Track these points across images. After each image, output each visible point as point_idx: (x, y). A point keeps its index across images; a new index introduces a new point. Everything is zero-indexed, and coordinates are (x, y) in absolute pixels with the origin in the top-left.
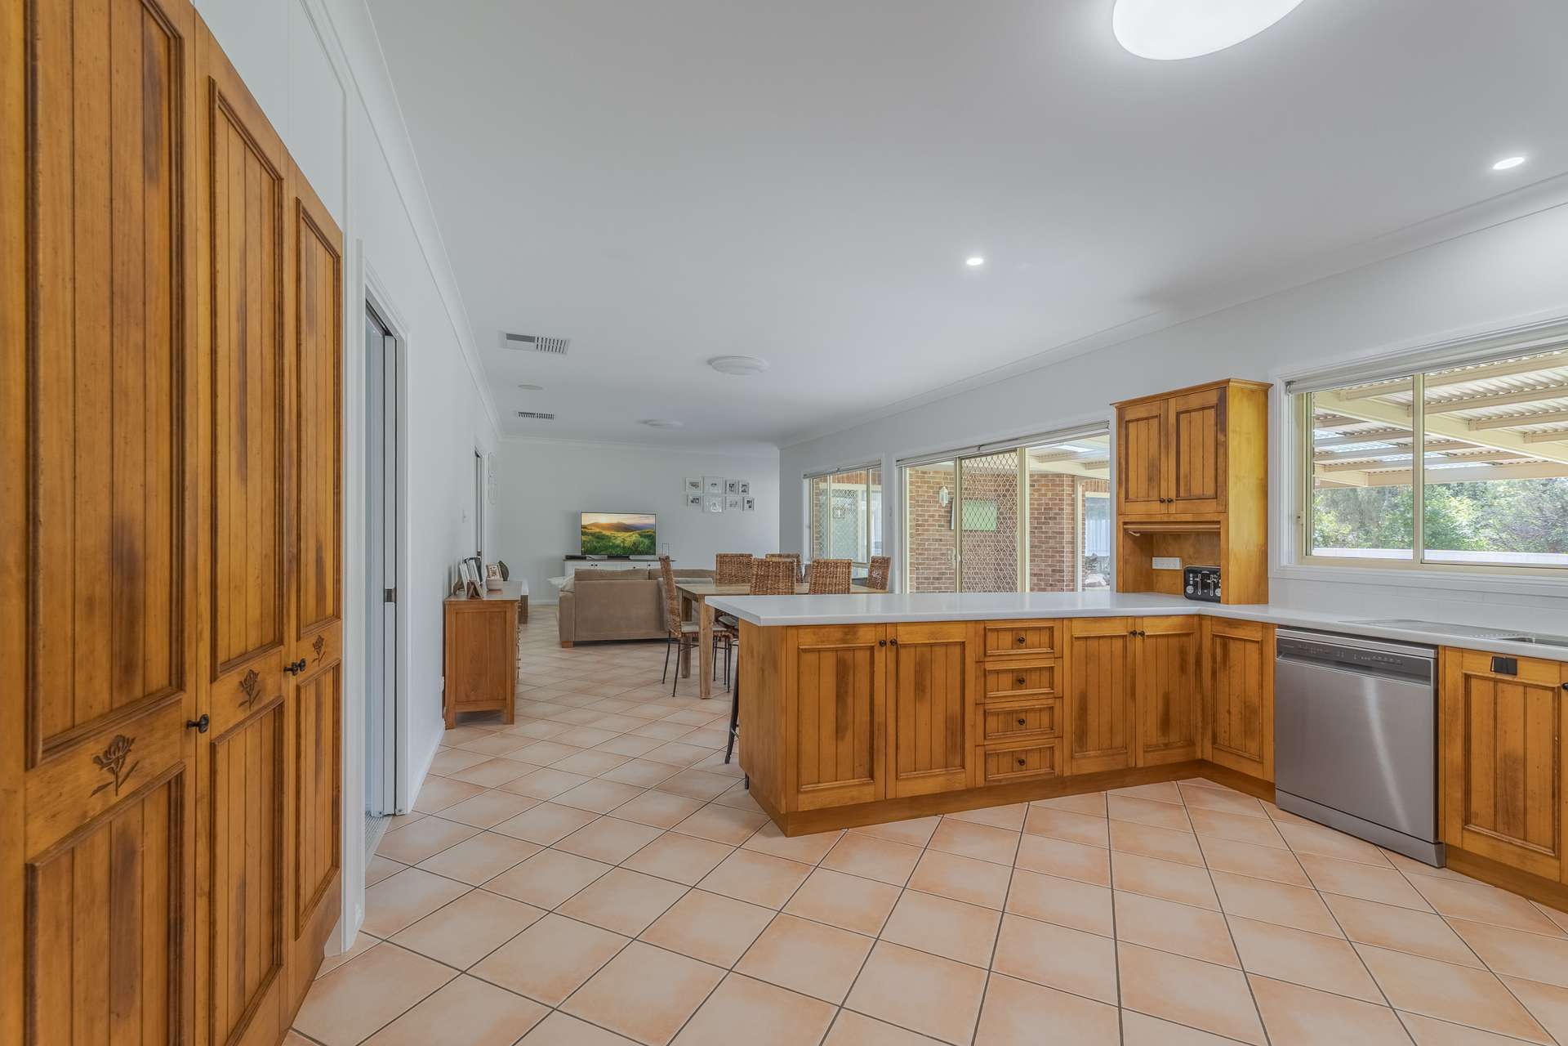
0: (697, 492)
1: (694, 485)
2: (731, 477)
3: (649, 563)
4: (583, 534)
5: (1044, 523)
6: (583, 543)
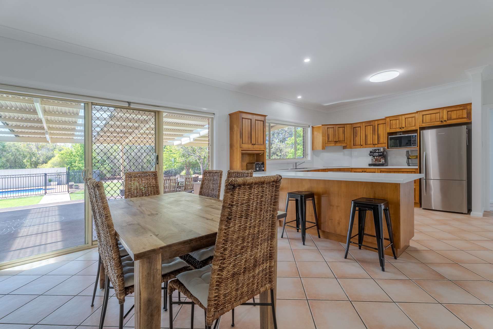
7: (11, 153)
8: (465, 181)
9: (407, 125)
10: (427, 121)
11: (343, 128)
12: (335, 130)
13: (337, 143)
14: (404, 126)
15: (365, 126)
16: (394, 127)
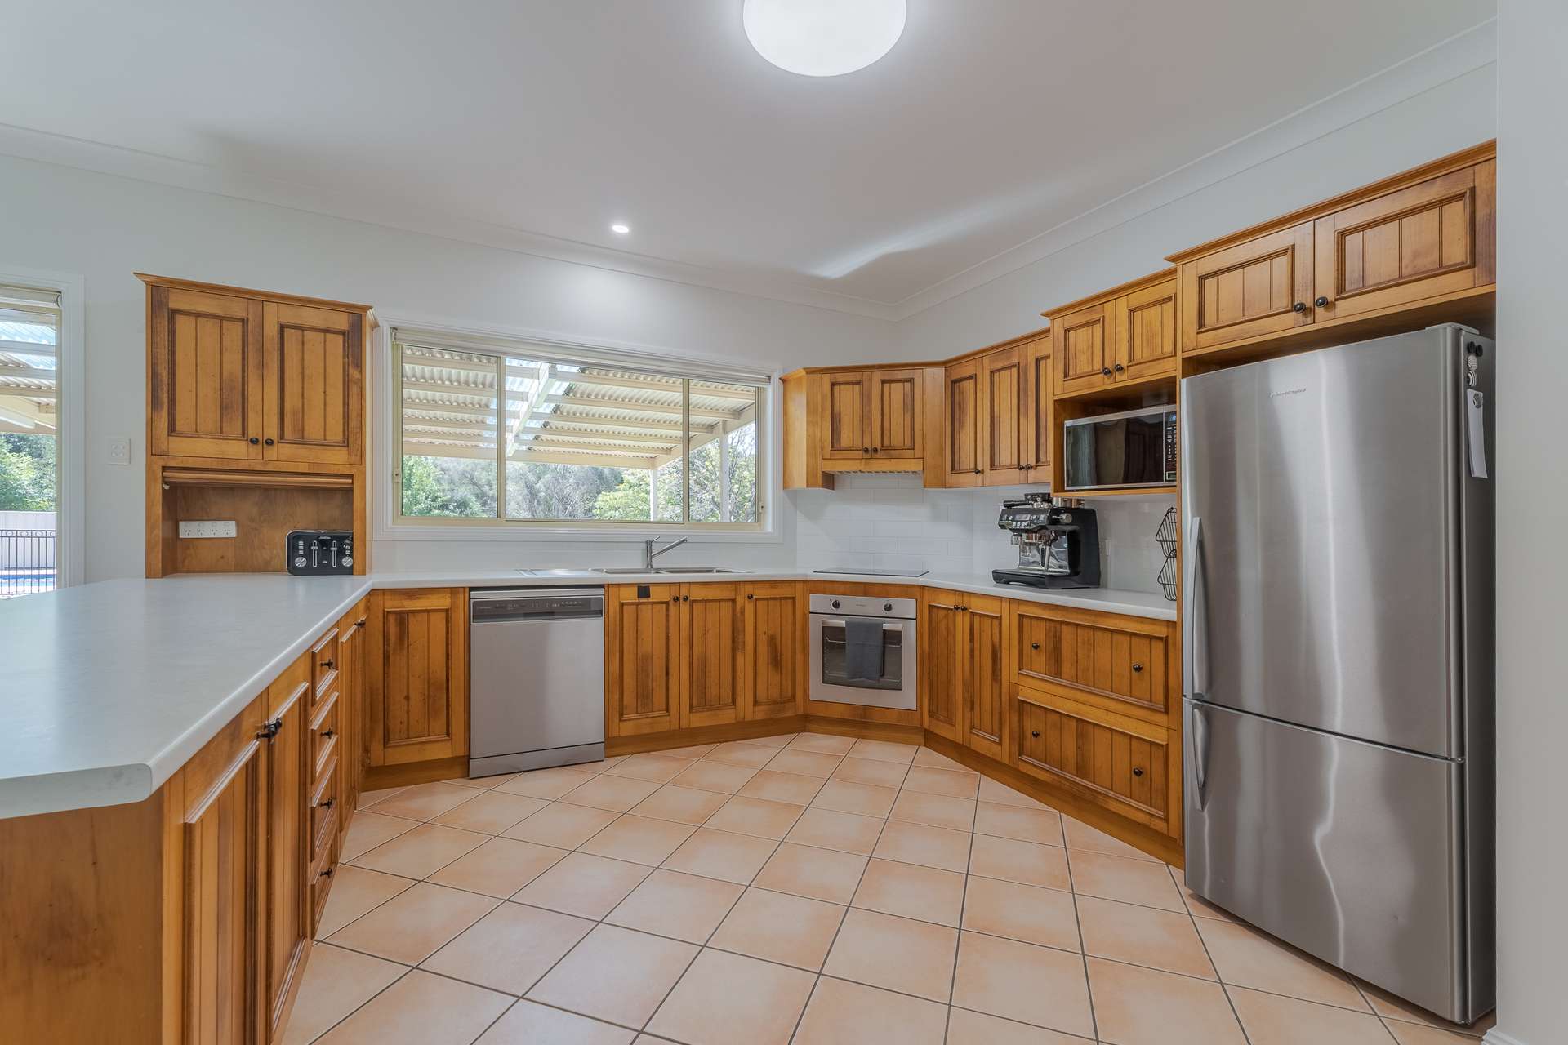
8: (1449, 767)
9: (1138, 356)
10: (1225, 318)
11: (908, 385)
12: (865, 392)
13: (877, 456)
14: (1124, 363)
15: (992, 373)
16: (1083, 366)
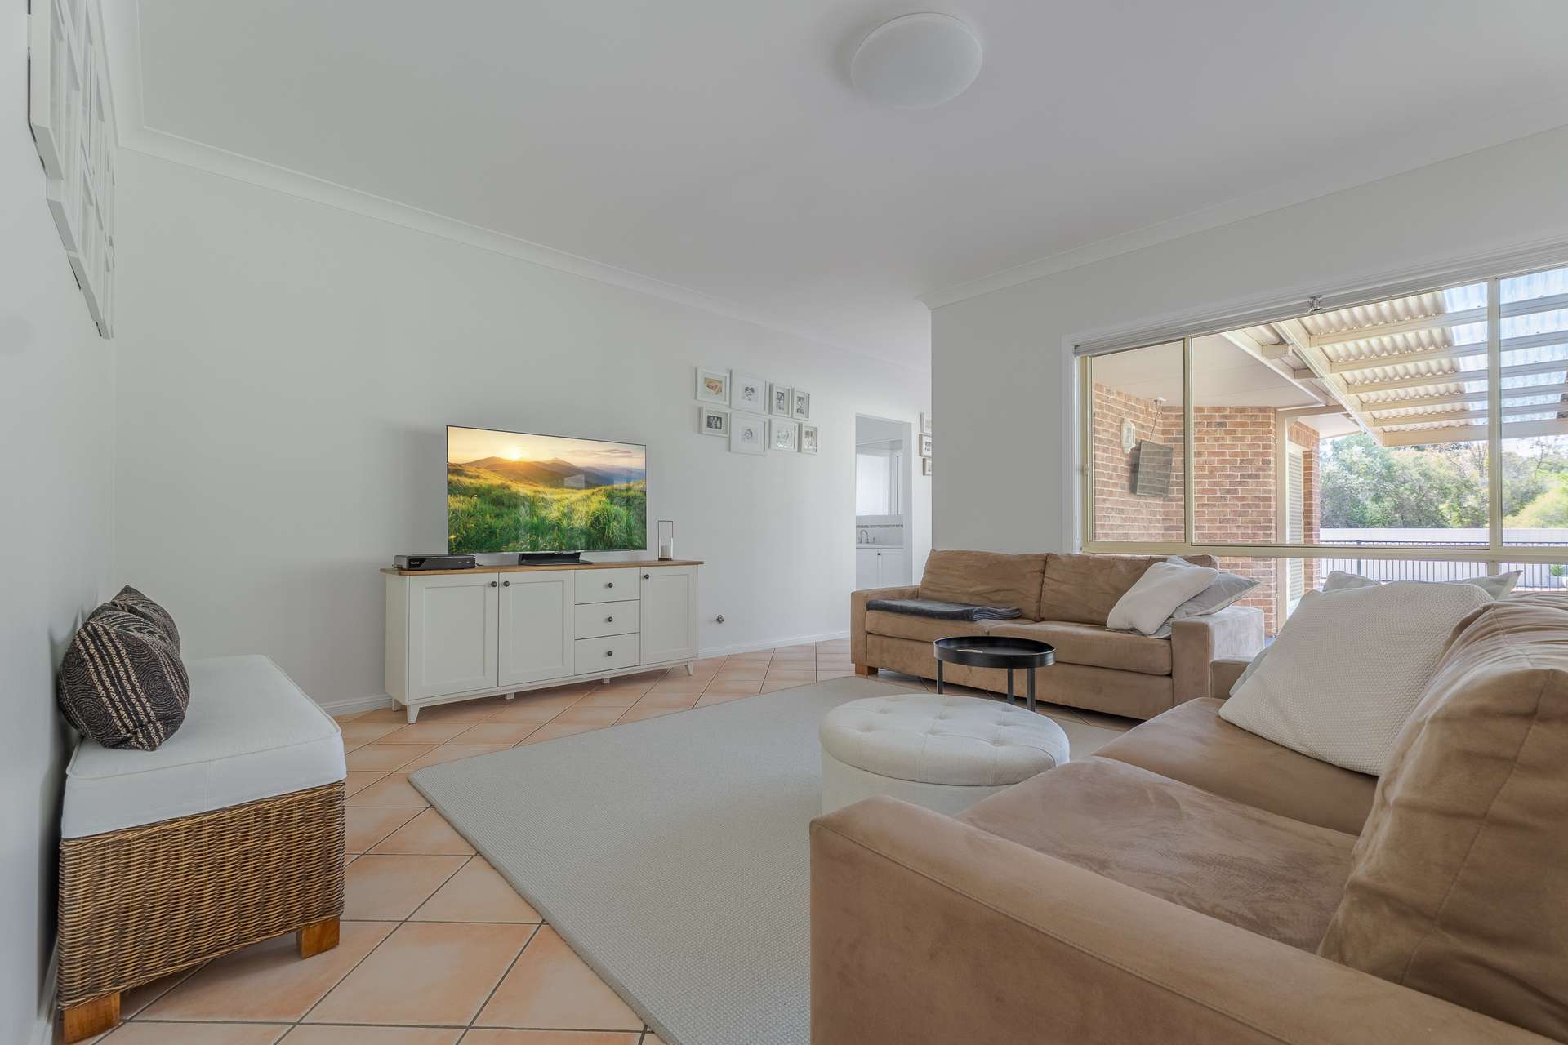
0: (715, 405)
1: (713, 386)
2: (782, 383)
3: (645, 570)
4: (452, 489)
5: (1240, 484)
6: (454, 518)
7: (1407, 486)
